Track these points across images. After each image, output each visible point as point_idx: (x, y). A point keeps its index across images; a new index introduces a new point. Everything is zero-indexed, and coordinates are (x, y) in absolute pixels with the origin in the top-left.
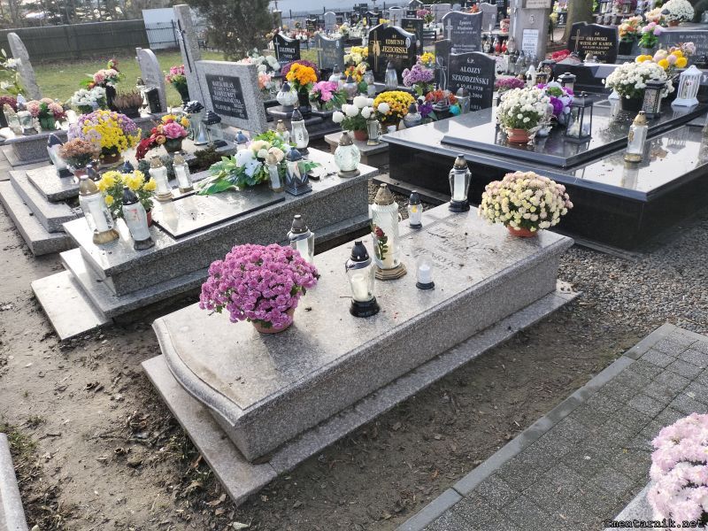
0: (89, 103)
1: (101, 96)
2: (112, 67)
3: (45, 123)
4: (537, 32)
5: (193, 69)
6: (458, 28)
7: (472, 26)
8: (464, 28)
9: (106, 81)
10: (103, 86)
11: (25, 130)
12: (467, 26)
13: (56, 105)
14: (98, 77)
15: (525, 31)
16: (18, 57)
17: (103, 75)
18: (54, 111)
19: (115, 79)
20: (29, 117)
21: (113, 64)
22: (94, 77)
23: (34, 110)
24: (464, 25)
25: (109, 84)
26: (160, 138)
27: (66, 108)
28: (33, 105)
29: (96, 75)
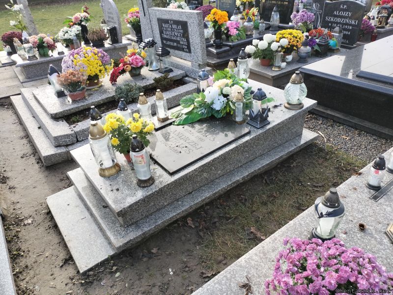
0: (71, 37)
1: (79, 32)
2: (85, 11)
3: (42, 52)
5: (147, 14)
9: (81, 21)
10: (79, 24)
11: (29, 57)
13: (48, 39)
14: (76, 18)
16: (20, 3)
17: (79, 16)
18: (47, 43)
19: (87, 20)
20: (31, 47)
21: (85, 9)
22: (73, 18)
23: (35, 43)
25: (83, 23)
26: (127, 67)
27: (56, 41)
28: (33, 39)
29: (74, 16)
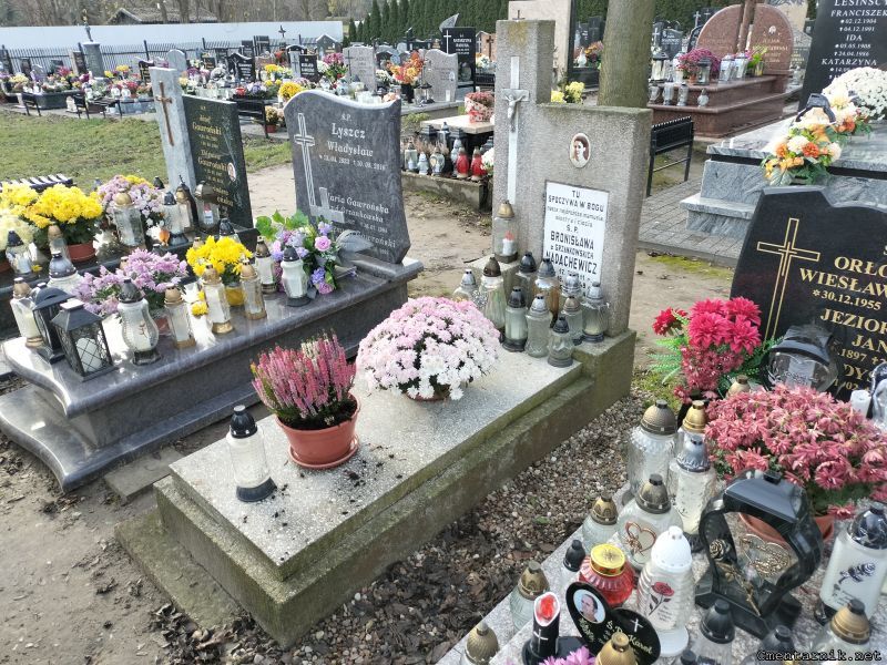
4: (601, 198)
6: (331, 145)
7: (367, 143)
8: (347, 149)
12: (356, 143)
15: (553, 189)
24: (344, 140)
